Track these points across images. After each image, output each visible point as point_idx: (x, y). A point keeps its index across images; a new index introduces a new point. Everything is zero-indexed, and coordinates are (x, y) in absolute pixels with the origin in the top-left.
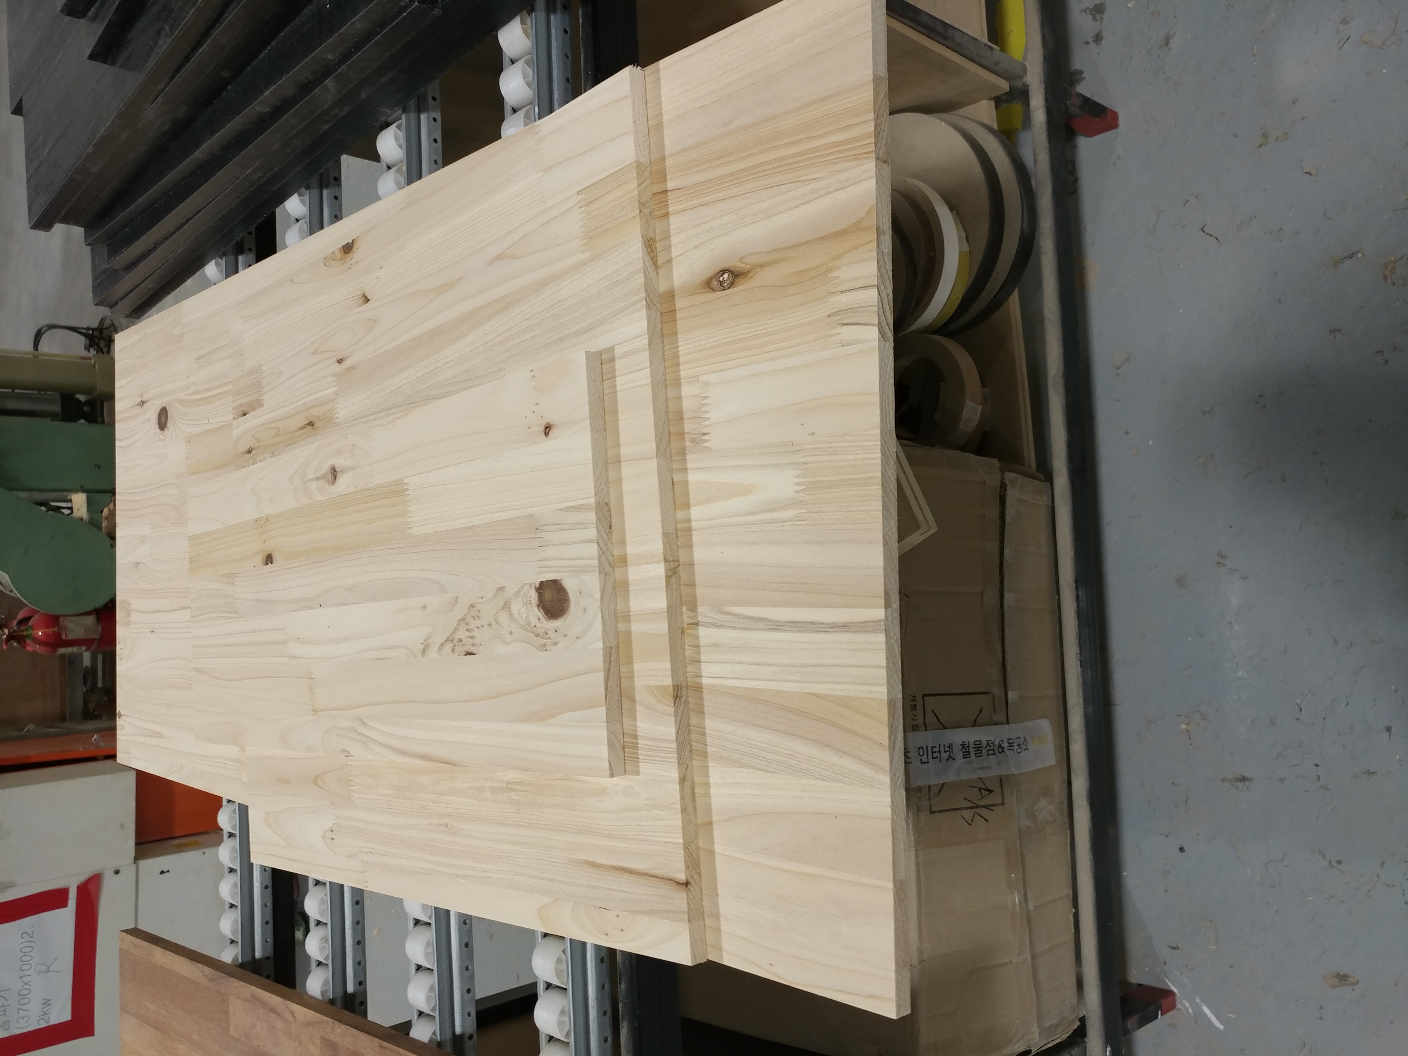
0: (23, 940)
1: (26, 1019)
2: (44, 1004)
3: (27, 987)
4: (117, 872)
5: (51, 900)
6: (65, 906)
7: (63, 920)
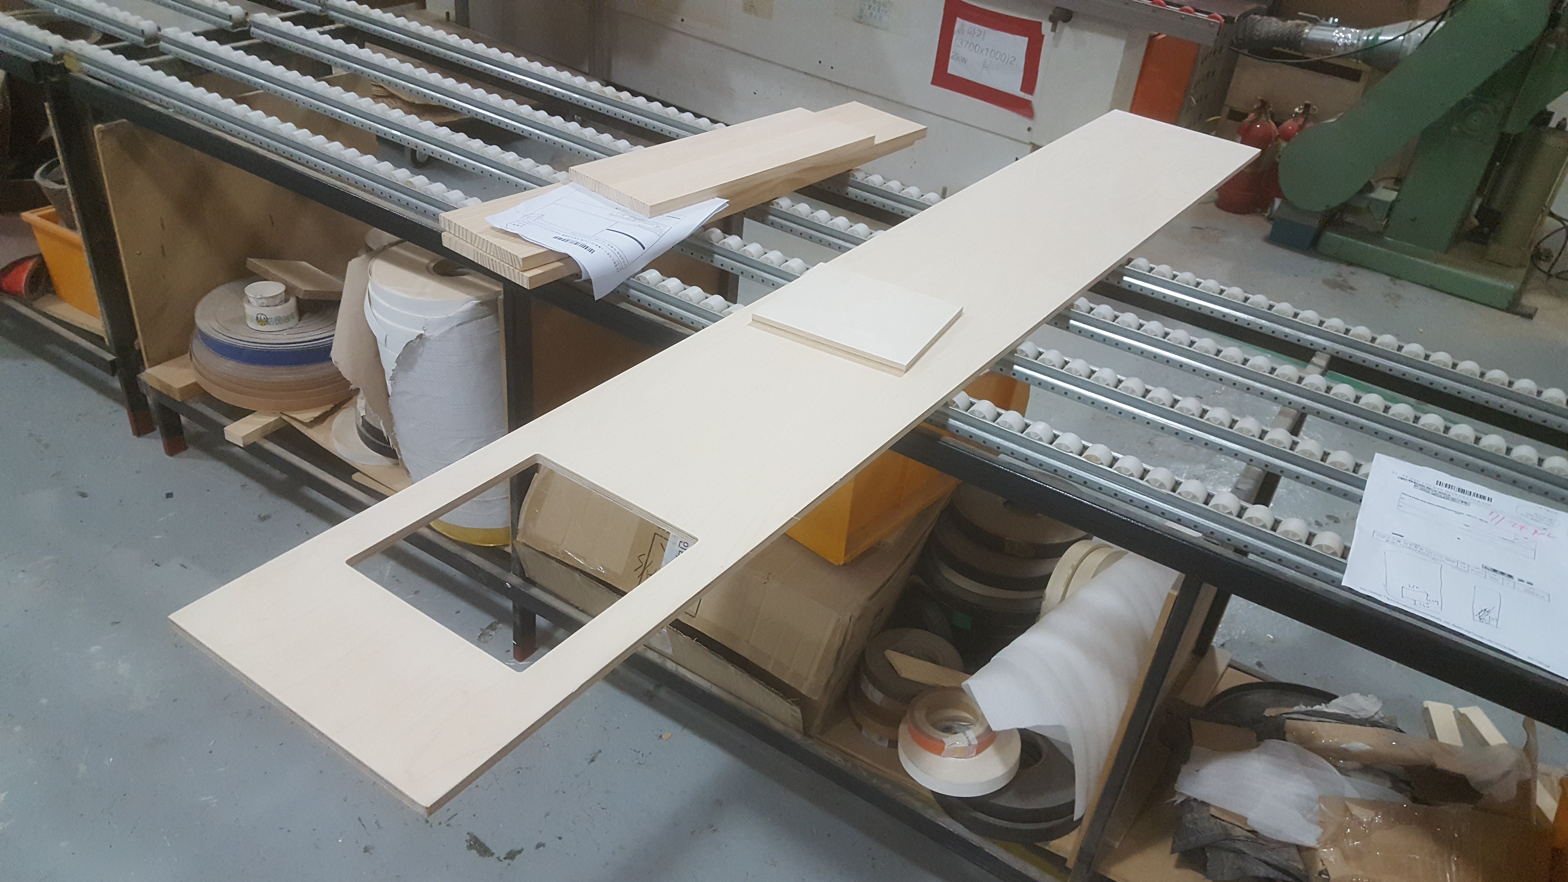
0: (1011, 56)
1: (960, 44)
3: (980, 51)
4: (1029, 129)
5: (1029, 81)
6: (1022, 90)
7: (1013, 85)
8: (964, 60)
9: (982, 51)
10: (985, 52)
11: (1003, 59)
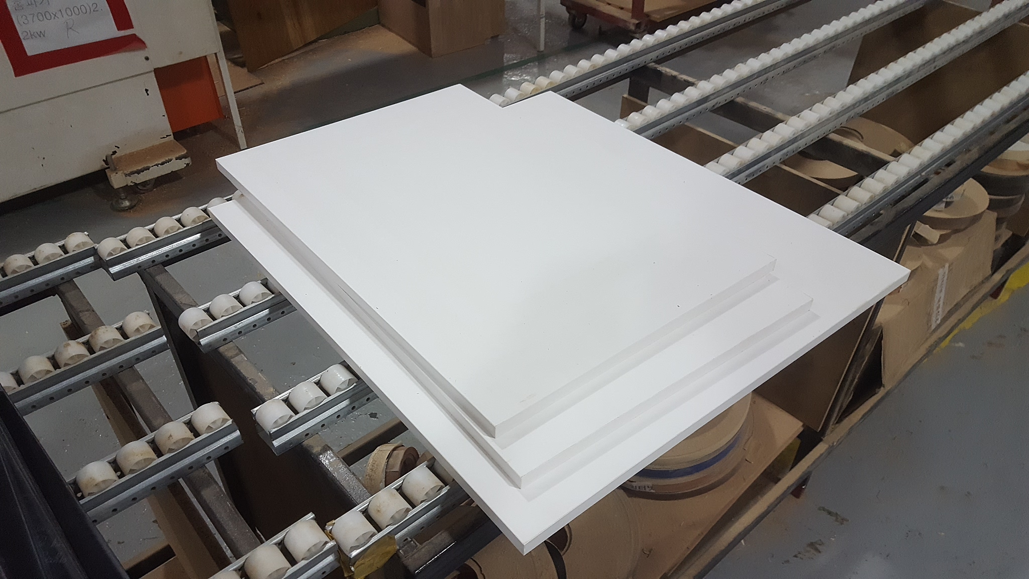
0: (91, 6)
1: (26, 22)
2: (41, 32)
3: (53, 16)
4: (147, 59)
5: (122, 18)
6: (118, 29)
7: (108, 29)
8: (41, 35)
9: (55, 16)
10: (59, 15)
11: (84, 11)
